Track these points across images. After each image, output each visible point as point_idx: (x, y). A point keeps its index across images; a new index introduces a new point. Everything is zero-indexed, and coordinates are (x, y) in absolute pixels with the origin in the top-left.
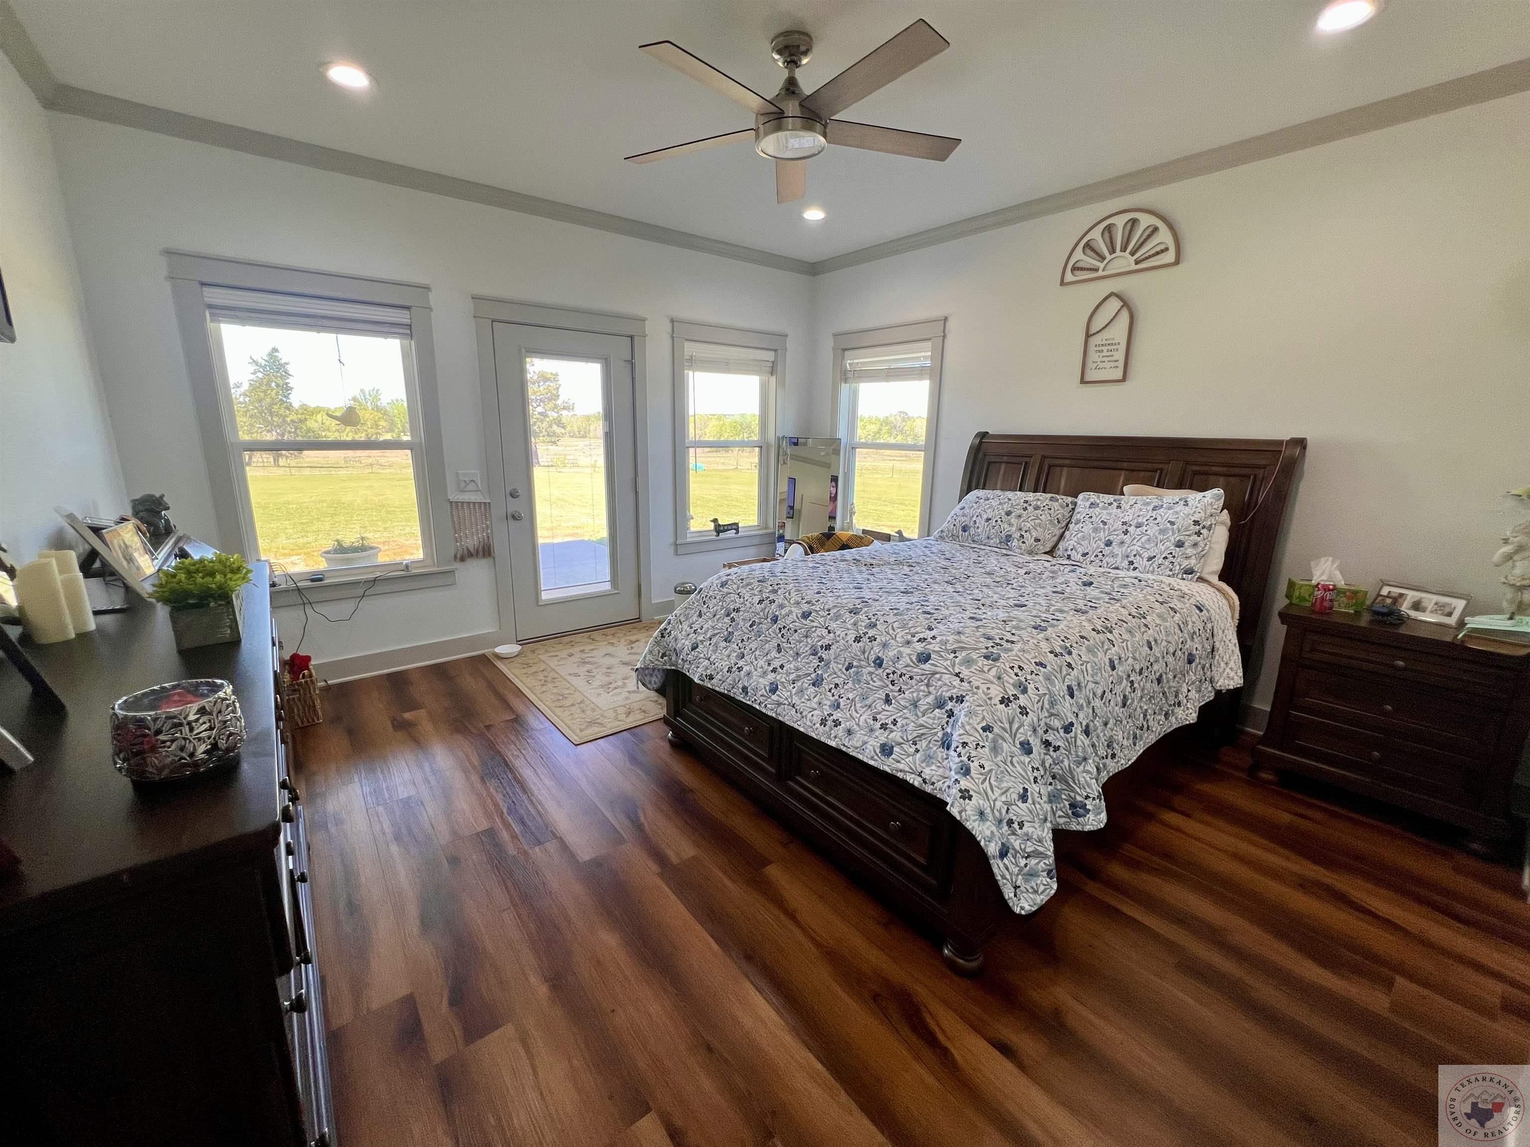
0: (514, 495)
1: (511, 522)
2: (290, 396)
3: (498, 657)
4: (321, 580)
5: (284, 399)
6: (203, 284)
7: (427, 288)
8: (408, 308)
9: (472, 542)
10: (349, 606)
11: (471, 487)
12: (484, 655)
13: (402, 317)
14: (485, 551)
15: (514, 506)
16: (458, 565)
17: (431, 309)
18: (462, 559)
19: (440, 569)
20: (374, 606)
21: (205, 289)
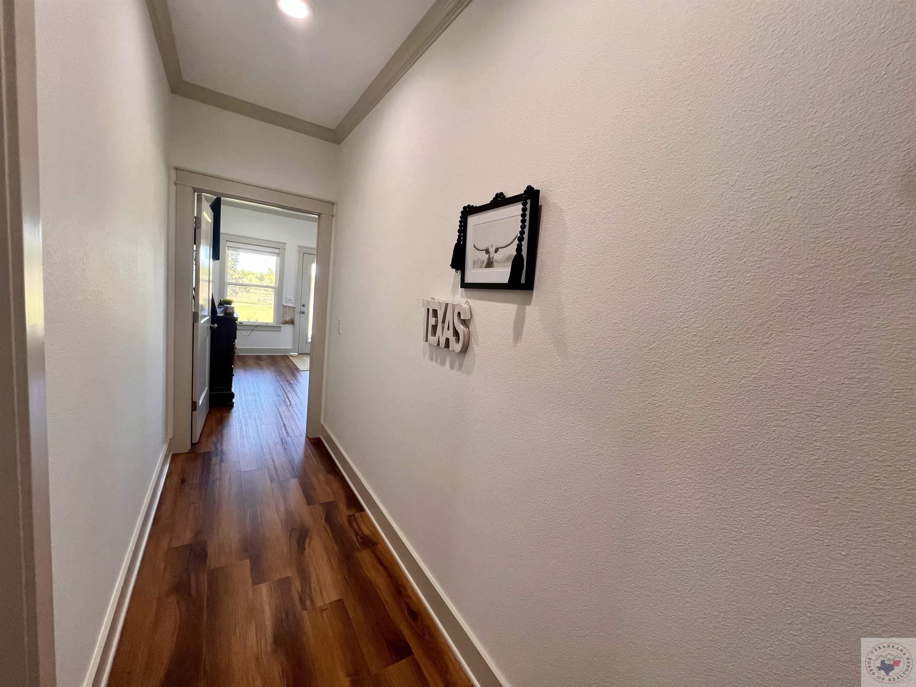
0: (303, 306)
1: (302, 314)
2: (237, 266)
3: (291, 356)
4: (242, 323)
5: (234, 266)
6: (227, 241)
7: (285, 244)
8: (279, 249)
9: (288, 319)
10: (249, 332)
11: (291, 302)
12: (287, 355)
13: (277, 251)
14: (292, 322)
15: (303, 309)
16: (283, 326)
17: (285, 249)
18: (284, 324)
19: (277, 326)
20: (256, 334)
21: (228, 242)
